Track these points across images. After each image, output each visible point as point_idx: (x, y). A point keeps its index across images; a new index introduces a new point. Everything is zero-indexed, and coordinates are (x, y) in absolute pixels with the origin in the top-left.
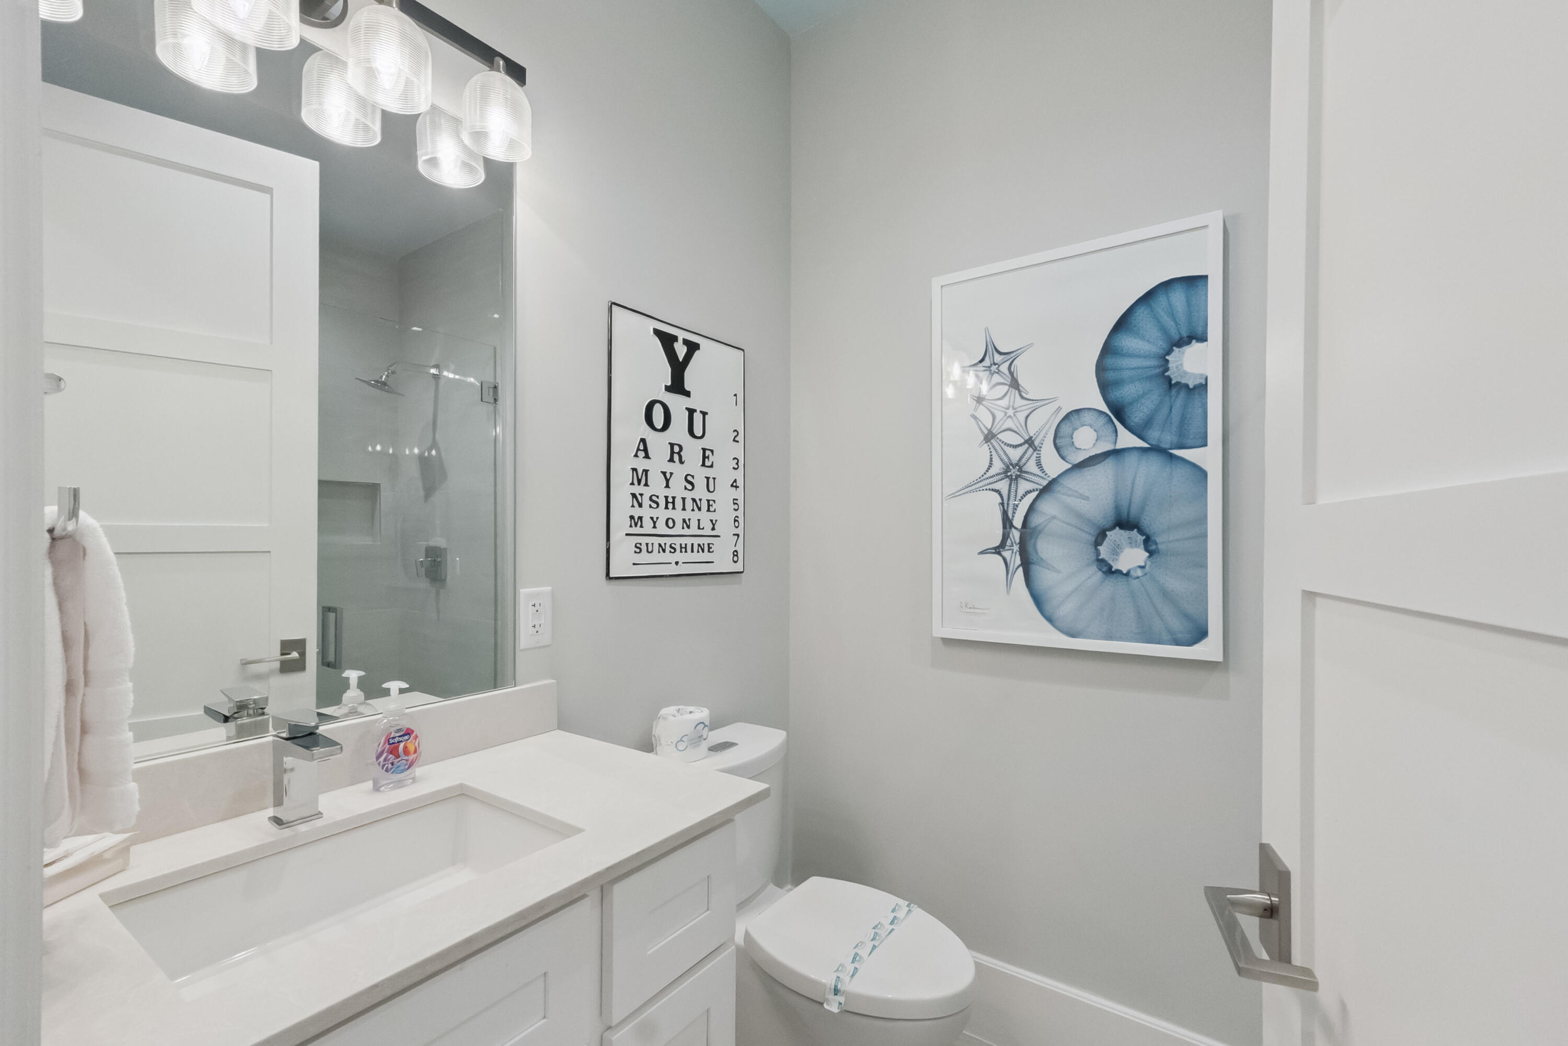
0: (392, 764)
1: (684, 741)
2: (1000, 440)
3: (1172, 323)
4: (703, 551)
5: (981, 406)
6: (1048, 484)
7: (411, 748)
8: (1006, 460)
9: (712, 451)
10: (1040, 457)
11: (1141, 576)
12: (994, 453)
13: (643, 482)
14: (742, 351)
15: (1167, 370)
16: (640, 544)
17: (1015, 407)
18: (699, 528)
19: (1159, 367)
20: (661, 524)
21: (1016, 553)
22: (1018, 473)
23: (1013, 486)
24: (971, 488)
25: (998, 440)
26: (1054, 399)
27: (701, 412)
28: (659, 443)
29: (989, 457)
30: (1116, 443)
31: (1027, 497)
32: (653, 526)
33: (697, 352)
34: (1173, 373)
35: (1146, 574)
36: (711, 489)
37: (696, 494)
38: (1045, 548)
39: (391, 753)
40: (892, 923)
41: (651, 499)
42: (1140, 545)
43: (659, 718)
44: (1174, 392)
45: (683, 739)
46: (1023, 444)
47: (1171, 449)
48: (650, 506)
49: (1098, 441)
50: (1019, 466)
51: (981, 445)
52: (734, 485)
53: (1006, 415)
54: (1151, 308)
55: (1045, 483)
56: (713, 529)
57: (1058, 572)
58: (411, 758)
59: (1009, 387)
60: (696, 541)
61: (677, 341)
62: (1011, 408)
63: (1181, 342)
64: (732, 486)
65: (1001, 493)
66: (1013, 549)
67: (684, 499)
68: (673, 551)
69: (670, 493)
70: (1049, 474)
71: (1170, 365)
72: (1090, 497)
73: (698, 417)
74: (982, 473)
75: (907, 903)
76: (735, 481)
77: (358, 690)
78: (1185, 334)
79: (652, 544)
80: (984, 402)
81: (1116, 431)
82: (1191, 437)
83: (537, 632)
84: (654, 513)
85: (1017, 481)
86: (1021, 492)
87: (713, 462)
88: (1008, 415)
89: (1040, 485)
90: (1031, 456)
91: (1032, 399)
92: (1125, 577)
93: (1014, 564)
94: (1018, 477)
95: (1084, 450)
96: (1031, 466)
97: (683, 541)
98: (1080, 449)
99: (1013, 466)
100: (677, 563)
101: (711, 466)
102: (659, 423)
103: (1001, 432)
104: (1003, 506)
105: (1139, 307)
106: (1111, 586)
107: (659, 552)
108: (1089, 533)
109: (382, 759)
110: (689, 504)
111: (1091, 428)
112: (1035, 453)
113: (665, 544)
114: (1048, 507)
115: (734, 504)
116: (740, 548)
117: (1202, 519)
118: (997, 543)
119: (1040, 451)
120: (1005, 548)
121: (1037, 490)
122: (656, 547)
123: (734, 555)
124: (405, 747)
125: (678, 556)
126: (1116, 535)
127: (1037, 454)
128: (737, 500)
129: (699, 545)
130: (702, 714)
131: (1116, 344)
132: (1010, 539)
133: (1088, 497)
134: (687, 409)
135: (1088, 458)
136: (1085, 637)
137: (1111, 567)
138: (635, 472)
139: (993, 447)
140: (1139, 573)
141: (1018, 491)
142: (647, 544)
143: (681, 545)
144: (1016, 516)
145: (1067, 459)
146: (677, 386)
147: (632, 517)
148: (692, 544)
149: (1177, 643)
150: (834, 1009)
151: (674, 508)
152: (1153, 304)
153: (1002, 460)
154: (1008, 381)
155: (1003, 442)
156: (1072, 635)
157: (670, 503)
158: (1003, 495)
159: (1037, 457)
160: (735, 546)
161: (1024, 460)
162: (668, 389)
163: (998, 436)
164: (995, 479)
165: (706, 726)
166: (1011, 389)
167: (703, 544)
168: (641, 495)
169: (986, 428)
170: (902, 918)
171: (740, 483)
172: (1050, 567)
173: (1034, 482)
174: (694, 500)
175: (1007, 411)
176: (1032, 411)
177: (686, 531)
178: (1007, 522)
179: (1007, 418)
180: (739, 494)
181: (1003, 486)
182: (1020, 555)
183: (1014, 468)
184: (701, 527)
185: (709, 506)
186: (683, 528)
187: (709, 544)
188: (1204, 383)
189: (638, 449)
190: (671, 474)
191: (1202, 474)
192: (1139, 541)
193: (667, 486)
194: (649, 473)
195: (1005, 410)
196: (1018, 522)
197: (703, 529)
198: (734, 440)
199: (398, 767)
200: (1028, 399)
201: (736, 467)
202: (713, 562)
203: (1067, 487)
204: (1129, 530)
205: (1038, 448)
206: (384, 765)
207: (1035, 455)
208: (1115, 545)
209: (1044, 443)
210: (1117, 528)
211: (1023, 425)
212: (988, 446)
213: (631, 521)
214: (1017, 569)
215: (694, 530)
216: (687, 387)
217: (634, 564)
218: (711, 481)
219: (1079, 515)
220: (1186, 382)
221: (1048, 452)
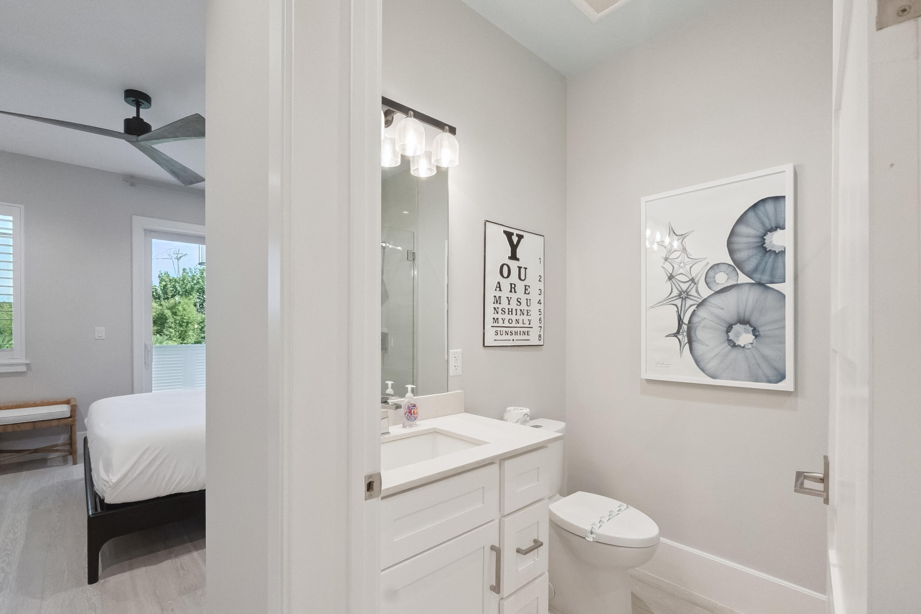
0: (410, 417)
1: (518, 422)
2: (677, 279)
3: (767, 220)
4: (525, 335)
5: (667, 262)
6: (702, 301)
7: (416, 412)
8: (680, 289)
9: (529, 286)
10: (698, 288)
11: (751, 348)
12: (673, 285)
13: (499, 302)
14: (543, 237)
15: (764, 243)
16: (497, 331)
17: (685, 262)
18: (523, 324)
19: (760, 242)
20: (506, 321)
21: (685, 336)
22: (686, 296)
23: (683, 302)
24: (661, 303)
25: (675, 279)
26: (705, 258)
27: (524, 268)
28: (505, 284)
29: (671, 288)
30: (737, 280)
31: (691, 308)
32: (503, 322)
33: (522, 240)
34: (767, 245)
35: (753, 347)
36: (529, 305)
37: (521, 307)
38: (700, 334)
39: (409, 413)
40: (618, 511)
41: (502, 310)
42: (750, 332)
43: (506, 411)
44: (768, 255)
45: (518, 421)
46: (688, 282)
47: (767, 284)
48: (502, 313)
49: (729, 280)
50: (687, 292)
51: (666, 282)
52: (539, 303)
53: (680, 266)
54: (756, 212)
55: (700, 301)
56: (530, 324)
57: (708, 346)
58: (416, 416)
59: (682, 252)
60: (522, 330)
61: (513, 235)
62: (682, 263)
63: (772, 229)
64: (538, 303)
65: (678, 306)
66: (683, 334)
67: (516, 310)
68: (511, 334)
69: (510, 307)
70: (702, 296)
71: (766, 241)
72: (724, 308)
73: (523, 270)
74: (667, 296)
75: (626, 505)
76: (540, 300)
77: (391, 389)
78: (774, 226)
79: (503, 331)
80: (668, 260)
81: (738, 274)
82: (777, 277)
83: (456, 369)
84: (504, 316)
85: (686, 300)
86: (687, 306)
87: (529, 292)
88: (681, 267)
89: (698, 302)
90: (693, 287)
91: (693, 258)
92: (743, 348)
93: (684, 342)
94: (686, 298)
95: (721, 284)
96: (693, 292)
97: (516, 329)
98: (719, 284)
99: (683, 292)
100: (513, 340)
101: (529, 294)
102: (505, 274)
103: (677, 275)
104: (678, 313)
105: (749, 212)
106: (735, 353)
107: (505, 335)
108: (724, 327)
109: (406, 415)
110: (519, 312)
111: (725, 273)
112: (695, 285)
113: (508, 331)
114: (702, 313)
115: (539, 312)
116: (542, 333)
117: (783, 319)
118: (675, 331)
119: (698, 284)
120: (679, 334)
121: (696, 304)
122: (504, 332)
123: (539, 337)
124: (414, 412)
125: (514, 337)
126: (738, 327)
127: (696, 286)
128: (540, 310)
129: (523, 332)
130: (527, 410)
131: (738, 230)
132: (682, 329)
133: (723, 308)
134: (518, 267)
135: (723, 288)
136: (721, 379)
137: (735, 344)
138: (495, 298)
139: (673, 283)
140: (750, 346)
141: (686, 305)
142: (500, 331)
143: (515, 331)
144: (685, 317)
145: (712, 289)
146: (514, 257)
147: (494, 319)
148: (520, 331)
149: (769, 382)
150: (591, 540)
151: (512, 314)
152: (757, 210)
153: (678, 289)
154: (681, 249)
155: (678, 280)
156: (713, 377)
157: (510, 311)
158: (678, 307)
159: (696, 288)
160: (540, 332)
161: (689, 289)
162: (510, 258)
163: (676, 277)
164: (674, 299)
165: (528, 416)
166: (682, 253)
167: (525, 331)
168: (498, 308)
169: (669, 273)
170: (623, 509)
171: (542, 301)
172: (703, 343)
173: (695, 301)
174: (521, 310)
175: (680, 264)
176: (694, 265)
177: (517, 325)
178: (680, 320)
179: (680, 268)
180: (541, 307)
181: (678, 302)
182: (687, 337)
183: (684, 293)
184: (524, 323)
185: (528, 313)
186: (516, 323)
187: (527, 331)
188: (784, 250)
189: (497, 287)
190: (511, 298)
191: (783, 296)
192: (750, 330)
193: (509, 304)
194: (501, 298)
195: (679, 264)
196: (686, 320)
197: (525, 324)
198: (539, 281)
199: (412, 419)
200: (691, 259)
201: (540, 293)
202: (529, 340)
203: (711, 303)
204: (744, 325)
205: (697, 283)
206: (407, 417)
207: (695, 286)
208: (737, 332)
209: (700, 280)
210: (738, 324)
211: (689, 271)
212: (671, 282)
213: (493, 320)
214: (685, 344)
215: (521, 325)
216: (518, 256)
217: (495, 340)
218: (529, 301)
219: (718, 317)
220: (775, 250)
221: (702, 285)
